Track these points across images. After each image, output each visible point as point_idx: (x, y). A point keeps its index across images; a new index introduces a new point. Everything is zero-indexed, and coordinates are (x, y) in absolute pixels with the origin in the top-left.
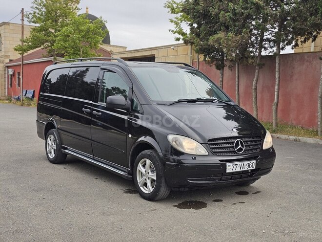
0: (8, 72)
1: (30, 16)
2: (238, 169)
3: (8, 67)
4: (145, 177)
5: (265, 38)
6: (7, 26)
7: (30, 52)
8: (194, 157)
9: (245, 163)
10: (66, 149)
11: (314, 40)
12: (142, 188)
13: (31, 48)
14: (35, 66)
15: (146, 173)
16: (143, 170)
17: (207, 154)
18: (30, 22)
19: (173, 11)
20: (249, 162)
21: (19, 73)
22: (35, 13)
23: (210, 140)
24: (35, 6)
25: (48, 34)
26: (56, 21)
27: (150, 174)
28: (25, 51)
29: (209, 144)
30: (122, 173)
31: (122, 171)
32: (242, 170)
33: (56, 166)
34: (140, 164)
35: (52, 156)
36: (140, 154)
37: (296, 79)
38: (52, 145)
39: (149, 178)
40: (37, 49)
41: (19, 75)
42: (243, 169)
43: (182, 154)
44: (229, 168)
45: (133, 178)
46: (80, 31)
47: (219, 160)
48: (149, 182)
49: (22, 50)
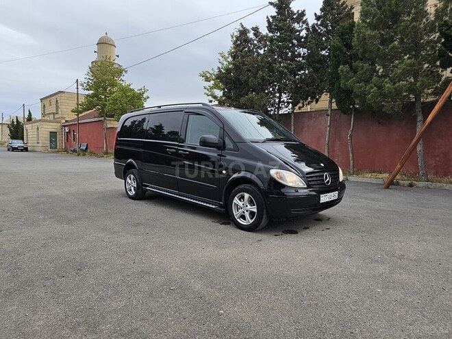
0: (65, 130)
1: (85, 85)
2: (328, 200)
3: (65, 126)
4: (243, 210)
5: (282, 100)
6: (63, 95)
7: (84, 114)
8: (296, 189)
10: (148, 186)
12: (238, 220)
13: (85, 110)
14: (88, 125)
15: (243, 206)
16: (241, 204)
17: (306, 186)
18: (84, 89)
19: (207, 80)
20: (334, 193)
21: (74, 131)
22: (88, 82)
23: (307, 174)
24: (88, 77)
25: (100, 99)
26: (106, 90)
27: (249, 207)
28: (81, 112)
29: (307, 177)
30: (214, 207)
31: (213, 205)
33: (137, 202)
34: (236, 198)
35: (132, 193)
36: (236, 189)
37: (306, 131)
38: (132, 183)
39: (247, 211)
40: (91, 111)
41: (74, 132)
42: (331, 200)
44: (322, 198)
45: (227, 210)
46: (127, 97)
47: (316, 192)
48: (247, 215)
49: (77, 112)
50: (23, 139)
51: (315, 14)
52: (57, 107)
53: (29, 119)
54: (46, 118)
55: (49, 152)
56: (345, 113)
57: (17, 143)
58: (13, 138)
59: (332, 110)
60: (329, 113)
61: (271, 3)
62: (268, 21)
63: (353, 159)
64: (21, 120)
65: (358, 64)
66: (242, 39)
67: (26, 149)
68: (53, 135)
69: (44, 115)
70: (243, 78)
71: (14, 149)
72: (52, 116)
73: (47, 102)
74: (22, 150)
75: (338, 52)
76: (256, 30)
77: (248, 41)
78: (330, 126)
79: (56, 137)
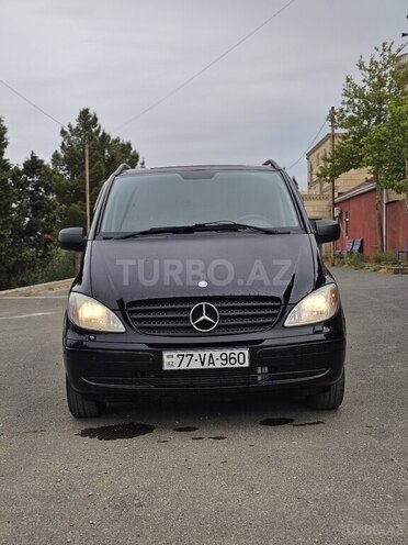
2: (196, 365)
9: (217, 353)
17: (123, 330)
20: (228, 352)
32: (206, 366)
42: (211, 366)
44: (170, 360)
47: (148, 345)
54: (313, 191)
69: (310, 184)
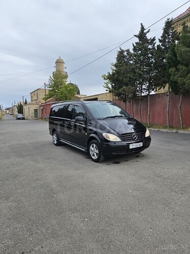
0: (41, 108)
1: (48, 85)
2: (135, 147)
3: (41, 106)
4: (94, 152)
5: (143, 88)
6: (40, 90)
8: (115, 143)
11: (164, 88)
12: (92, 157)
13: (49, 98)
15: (94, 150)
17: (121, 141)
18: (48, 88)
19: (105, 79)
20: (140, 143)
21: (45, 108)
22: (50, 84)
24: (50, 81)
25: (55, 92)
26: (58, 87)
28: (47, 99)
29: (121, 136)
31: (84, 149)
34: (91, 146)
35: (56, 142)
36: (91, 142)
37: (157, 105)
38: (55, 138)
40: (51, 98)
43: (110, 141)
44: (131, 146)
45: (88, 152)
46: (68, 90)
47: (126, 143)
48: (95, 154)
49: (45, 99)
50: (23, 114)
51: (159, 39)
52: (37, 97)
53: (26, 103)
54: (33, 102)
55: (34, 120)
56: (176, 94)
57: (20, 116)
58: (19, 113)
59: (170, 92)
60: (168, 94)
61: (135, 36)
62: (134, 46)
63: (182, 120)
64: (22, 104)
65: (180, 66)
66: (121, 56)
67: (24, 119)
68: (36, 111)
69: (32, 101)
70: (121, 78)
71: (19, 119)
72: (35, 101)
73: (33, 94)
74: (22, 119)
75: (170, 60)
76: (128, 51)
77: (124, 57)
78: (169, 102)
79: (37, 112)
